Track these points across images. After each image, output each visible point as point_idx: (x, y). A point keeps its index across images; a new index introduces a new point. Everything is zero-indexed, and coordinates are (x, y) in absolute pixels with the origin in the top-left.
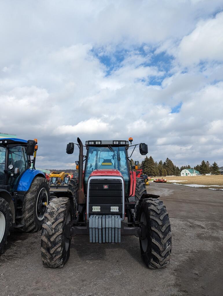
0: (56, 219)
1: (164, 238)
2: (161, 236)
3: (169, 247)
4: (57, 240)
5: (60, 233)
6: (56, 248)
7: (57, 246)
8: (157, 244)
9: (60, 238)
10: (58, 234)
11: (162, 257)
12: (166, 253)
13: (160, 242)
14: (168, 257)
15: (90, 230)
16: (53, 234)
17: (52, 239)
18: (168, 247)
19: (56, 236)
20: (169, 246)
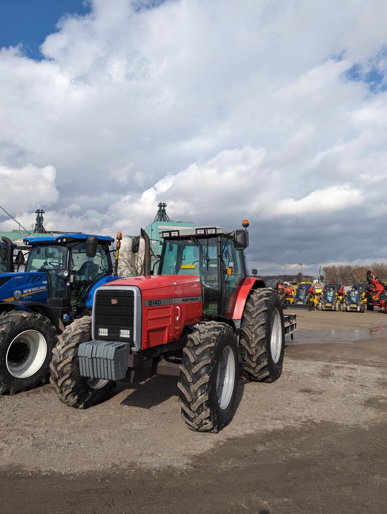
0: (68, 343)
1: (194, 382)
2: (189, 379)
3: (202, 398)
4: (65, 370)
5: (69, 361)
6: (63, 379)
7: (65, 378)
8: (183, 390)
9: (69, 368)
10: (65, 362)
11: (194, 412)
12: (199, 407)
13: (189, 389)
14: (203, 413)
15: (80, 359)
16: (61, 362)
17: (59, 368)
18: (200, 397)
19: (64, 364)
20: (203, 396)
